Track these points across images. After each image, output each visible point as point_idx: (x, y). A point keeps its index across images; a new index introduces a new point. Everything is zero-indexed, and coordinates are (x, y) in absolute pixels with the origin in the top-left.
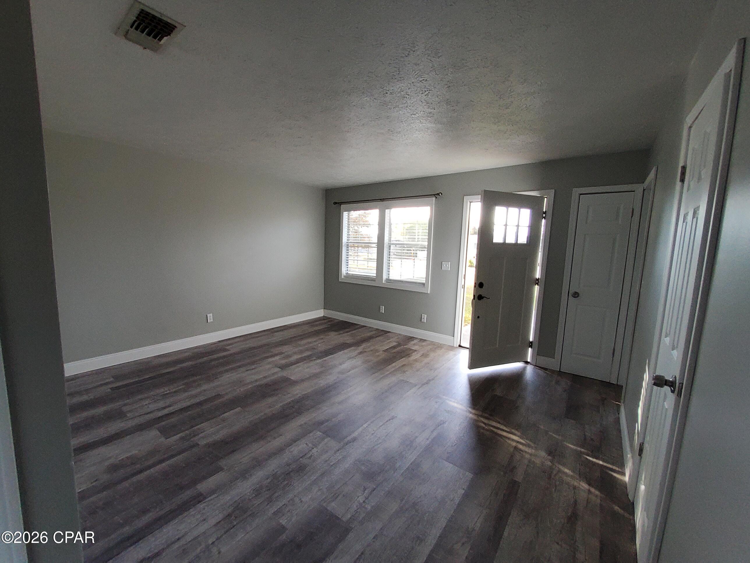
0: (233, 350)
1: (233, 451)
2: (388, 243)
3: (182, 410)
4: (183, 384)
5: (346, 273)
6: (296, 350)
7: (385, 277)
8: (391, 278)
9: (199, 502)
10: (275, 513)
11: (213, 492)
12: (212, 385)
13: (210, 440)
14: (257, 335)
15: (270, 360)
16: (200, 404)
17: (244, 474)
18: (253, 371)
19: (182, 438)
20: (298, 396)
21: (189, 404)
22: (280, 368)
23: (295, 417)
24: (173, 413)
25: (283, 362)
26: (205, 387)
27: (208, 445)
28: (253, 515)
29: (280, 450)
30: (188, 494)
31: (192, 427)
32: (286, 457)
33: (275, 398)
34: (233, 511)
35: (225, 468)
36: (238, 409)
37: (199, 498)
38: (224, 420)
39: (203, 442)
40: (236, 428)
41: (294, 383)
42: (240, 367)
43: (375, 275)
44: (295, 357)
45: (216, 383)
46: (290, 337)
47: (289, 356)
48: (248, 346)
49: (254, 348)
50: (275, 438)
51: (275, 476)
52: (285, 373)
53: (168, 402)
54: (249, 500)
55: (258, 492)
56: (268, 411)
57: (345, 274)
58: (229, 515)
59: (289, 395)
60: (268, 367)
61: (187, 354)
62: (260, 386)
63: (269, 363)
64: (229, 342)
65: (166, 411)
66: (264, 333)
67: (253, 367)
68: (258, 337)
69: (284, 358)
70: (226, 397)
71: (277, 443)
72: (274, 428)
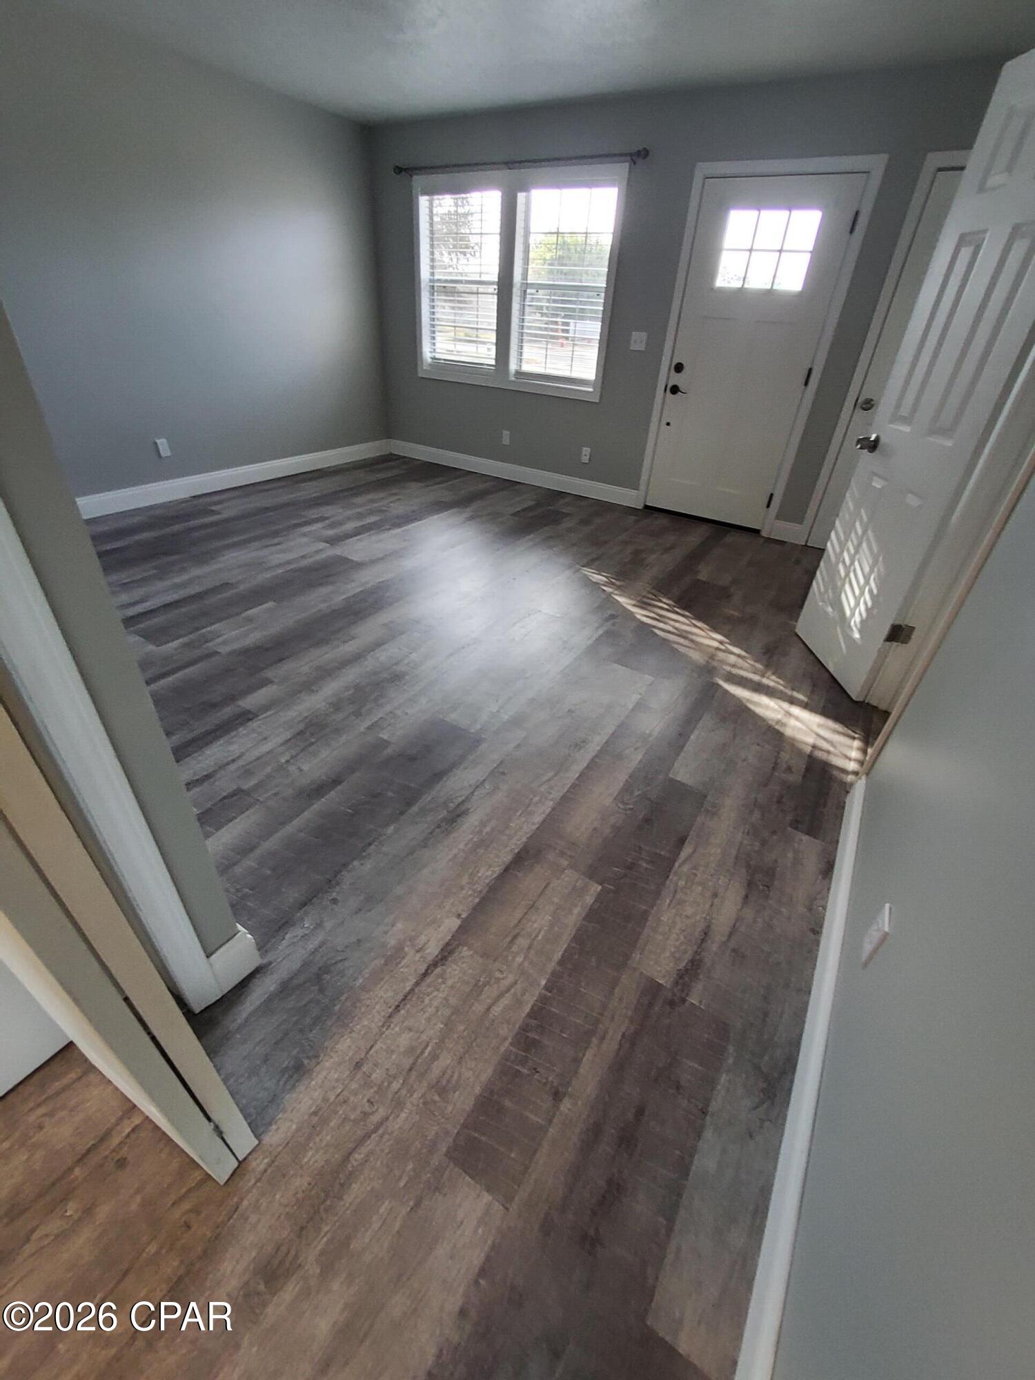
0: (229, 510)
1: (281, 660)
2: (523, 283)
3: (168, 606)
4: (155, 568)
5: (431, 358)
6: (349, 513)
7: (513, 367)
8: (526, 368)
9: (250, 720)
10: (369, 728)
11: (265, 708)
12: (206, 569)
13: (236, 646)
14: (265, 487)
15: (306, 529)
16: (199, 596)
17: (308, 686)
18: (279, 547)
19: (186, 645)
20: (370, 585)
21: (176, 597)
22: (327, 542)
23: (370, 614)
24: (152, 611)
25: (331, 532)
26: (196, 572)
27: (233, 653)
28: (338, 731)
29: (357, 658)
30: (228, 711)
31: (197, 629)
32: (369, 664)
33: (330, 588)
34: (306, 728)
35: (276, 680)
36: (270, 604)
37: (246, 717)
38: (250, 620)
39: (224, 650)
40: (275, 628)
41: (359, 565)
42: (249, 541)
43: (493, 362)
44: (350, 526)
45: (215, 566)
46: (333, 490)
47: (340, 524)
48: (252, 505)
49: (267, 509)
50: (345, 642)
51: (358, 688)
52: (337, 551)
53: (138, 593)
54: (327, 715)
55: (337, 706)
56: (323, 606)
57: (430, 360)
58: (301, 733)
59: (353, 584)
60: (304, 540)
61: (136, 519)
62: (300, 570)
63: (304, 535)
64: (216, 498)
65: (139, 609)
66: (280, 484)
67: (276, 541)
68: (268, 490)
69: (332, 526)
70: (241, 587)
71: (350, 648)
72: (340, 630)
